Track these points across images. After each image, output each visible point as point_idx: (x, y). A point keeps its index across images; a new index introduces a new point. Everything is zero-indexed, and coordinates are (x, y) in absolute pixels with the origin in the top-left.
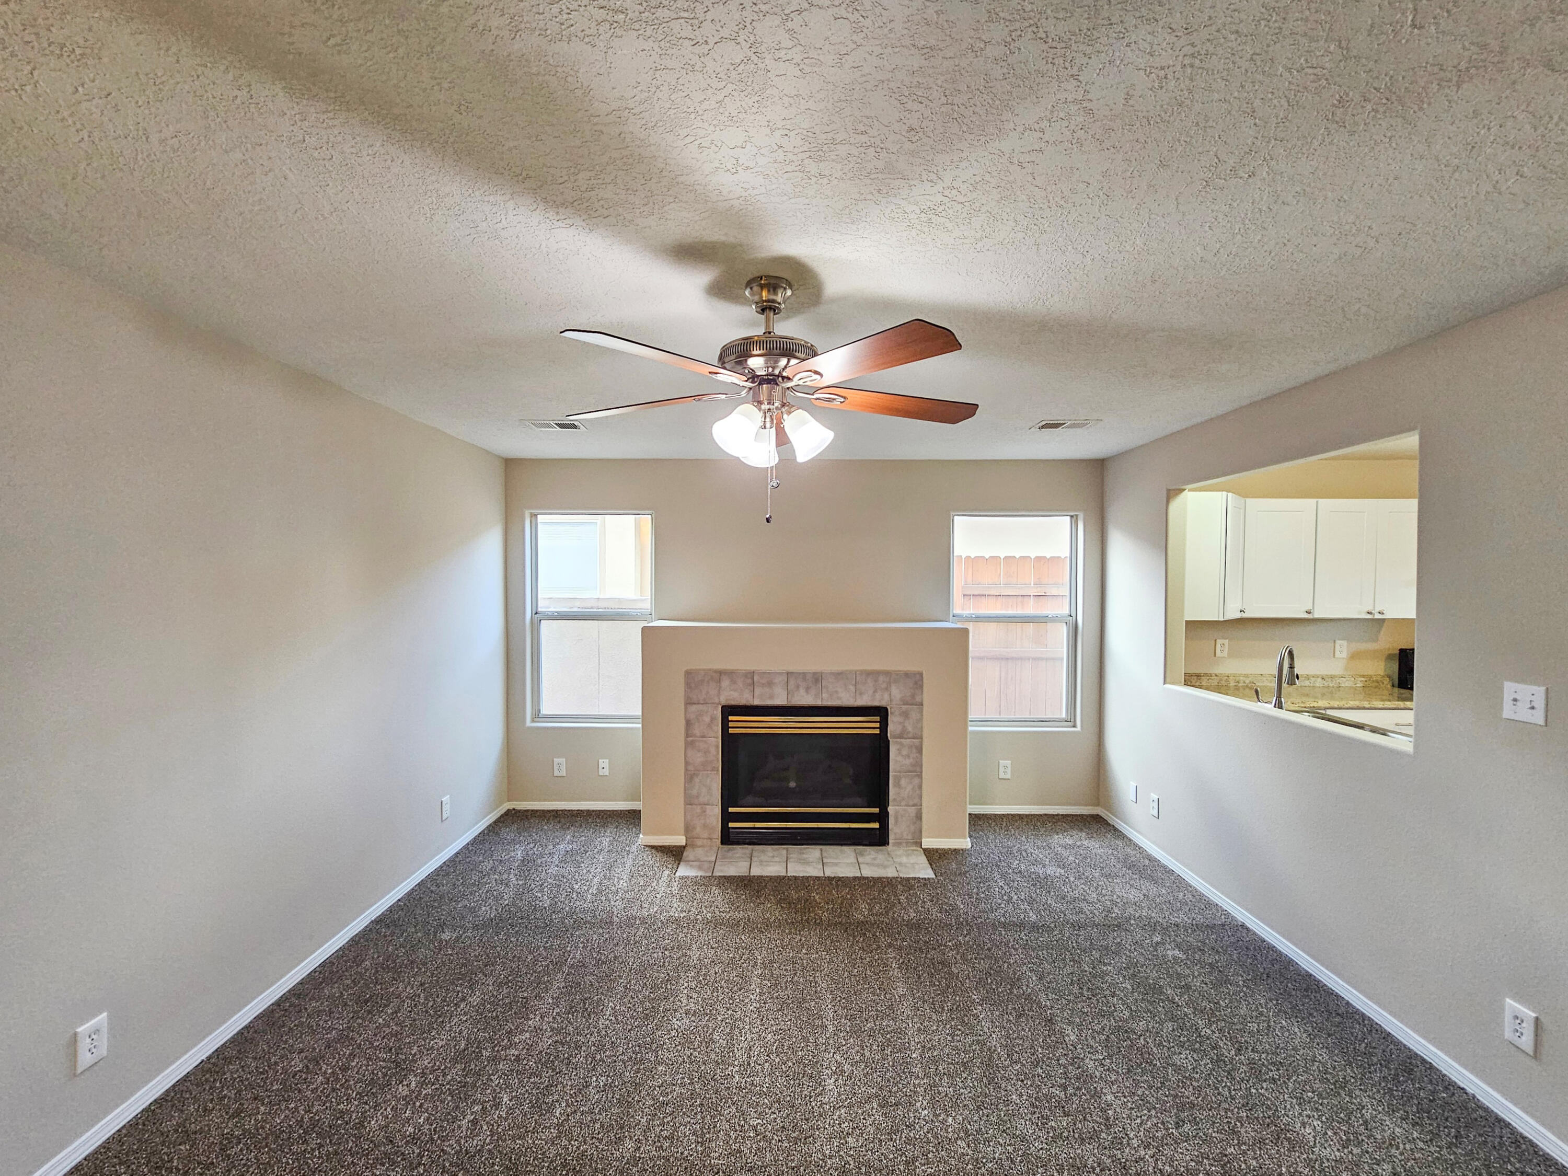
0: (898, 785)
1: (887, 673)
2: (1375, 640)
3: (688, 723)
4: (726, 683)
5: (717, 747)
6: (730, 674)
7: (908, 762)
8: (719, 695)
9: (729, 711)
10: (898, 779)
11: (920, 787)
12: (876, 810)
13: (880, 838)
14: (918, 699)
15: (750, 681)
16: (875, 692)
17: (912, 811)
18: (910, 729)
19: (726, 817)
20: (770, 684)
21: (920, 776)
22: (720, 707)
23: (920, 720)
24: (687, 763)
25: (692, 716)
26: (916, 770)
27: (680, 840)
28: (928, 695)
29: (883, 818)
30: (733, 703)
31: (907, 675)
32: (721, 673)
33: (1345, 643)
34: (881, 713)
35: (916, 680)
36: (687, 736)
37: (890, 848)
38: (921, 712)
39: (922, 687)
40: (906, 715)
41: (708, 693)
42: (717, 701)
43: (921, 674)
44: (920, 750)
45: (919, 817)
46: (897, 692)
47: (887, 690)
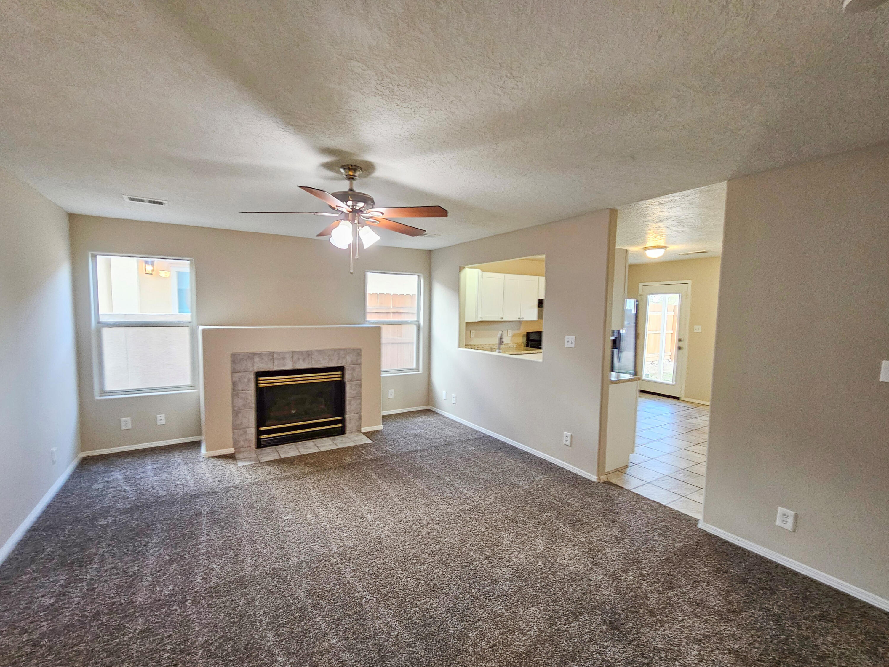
0: (350, 404)
1: (344, 350)
2: (519, 329)
3: (234, 384)
4: (257, 359)
5: (252, 395)
6: (260, 354)
7: (355, 392)
8: (253, 366)
9: (259, 374)
10: (350, 401)
11: (360, 404)
12: (340, 418)
13: (341, 432)
14: (359, 361)
15: (271, 357)
16: (339, 359)
17: (357, 415)
18: (355, 376)
19: (259, 433)
20: (283, 358)
21: (360, 398)
22: (254, 373)
23: (360, 372)
24: (233, 406)
25: (236, 379)
26: (358, 396)
27: (231, 450)
28: (364, 359)
29: (343, 421)
30: (261, 370)
31: (354, 350)
32: (254, 354)
33: (511, 331)
34: (341, 369)
35: (358, 352)
36: (234, 390)
37: (346, 435)
38: (360, 367)
39: (361, 355)
40: (353, 369)
41: (246, 365)
42: (251, 369)
43: (360, 349)
44: (360, 386)
45: (360, 418)
46: (349, 359)
47: (345, 358)
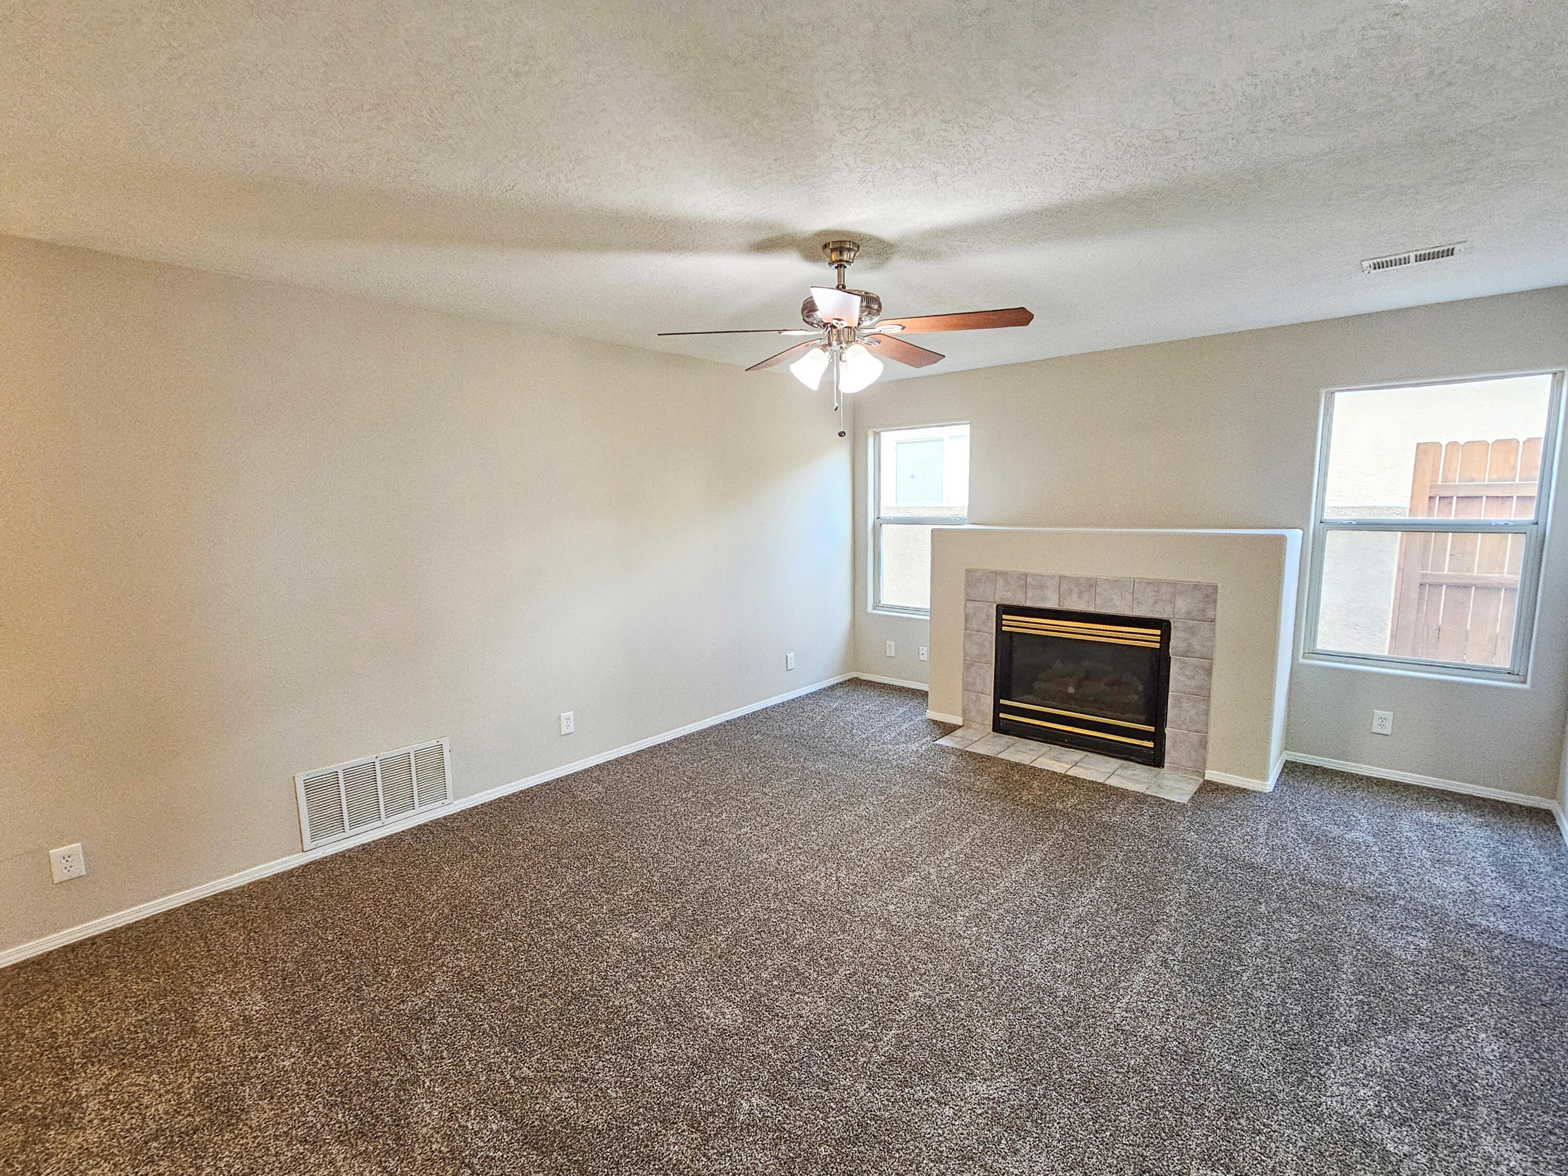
0: (1178, 706)
1: (1172, 584)
3: (967, 618)
4: (1001, 583)
5: (991, 642)
6: (1004, 574)
7: (1192, 683)
8: (994, 594)
9: (1004, 610)
10: (1178, 700)
11: (1207, 713)
12: (1152, 729)
13: (1155, 759)
14: (1210, 614)
15: (1022, 582)
16: (1156, 602)
17: (1195, 737)
18: (1197, 648)
19: (998, 708)
20: (1042, 587)
21: (1207, 699)
22: (995, 606)
23: (1213, 638)
24: (965, 654)
25: (970, 611)
26: (1203, 695)
27: (959, 721)
28: (1224, 610)
29: (1159, 738)
30: (1006, 603)
31: (1197, 587)
32: (997, 573)
34: (1164, 626)
35: (1210, 594)
36: (966, 629)
37: (1164, 771)
38: (1213, 630)
39: (1215, 601)
40: (1192, 631)
41: (984, 591)
42: (992, 599)
43: (1215, 588)
44: (1209, 672)
45: (1203, 744)
46: (1182, 605)
47: (1172, 601)
